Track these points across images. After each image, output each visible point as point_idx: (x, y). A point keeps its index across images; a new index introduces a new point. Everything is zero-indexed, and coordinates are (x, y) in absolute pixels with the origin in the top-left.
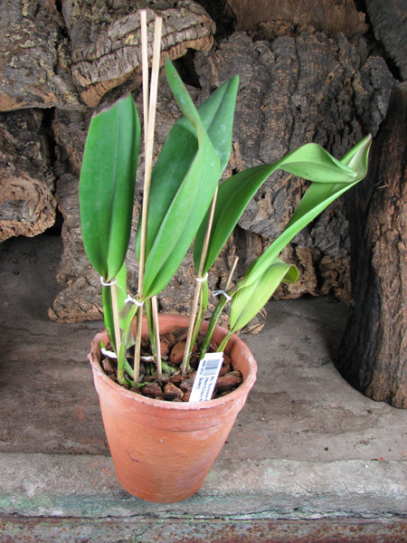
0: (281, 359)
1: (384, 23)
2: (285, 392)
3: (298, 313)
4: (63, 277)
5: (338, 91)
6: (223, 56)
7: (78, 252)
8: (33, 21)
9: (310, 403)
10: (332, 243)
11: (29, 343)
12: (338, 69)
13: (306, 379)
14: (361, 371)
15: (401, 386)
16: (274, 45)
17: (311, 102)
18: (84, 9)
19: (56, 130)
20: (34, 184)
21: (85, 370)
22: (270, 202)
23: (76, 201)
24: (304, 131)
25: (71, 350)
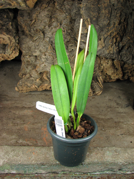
0: (109, 105)
2: (112, 118)
3: (115, 87)
4: (21, 74)
7: (27, 65)
9: (122, 122)
10: (129, 58)
11: (7, 100)
13: (120, 113)
17: (119, 2)
19: (19, 19)
20: (8, 37)
21: (29, 110)
22: (103, 42)
23: (27, 46)
24: (116, 14)
25: (24, 103)
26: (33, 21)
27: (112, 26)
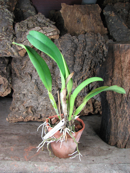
1: (112, 30)
2: (81, 143)
3: (88, 120)
4: (12, 108)
5: (98, 50)
6: (62, 40)
7: (17, 101)
8: (5, 32)
9: (89, 147)
10: (97, 96)
12: (98, 43)
13: (89, 139)
14: (106, 136)
15: (119, 140)
16: (78, 37)
17: (90, 53)
18: (20, 28)
19: (12, 64)
20: (3, 79)
21: (16, 136)
22: (77, 83)
23: (18, 86)
24: (88, 62)
25: (12, 130)
26: (24, 66)
27: (84, 71)
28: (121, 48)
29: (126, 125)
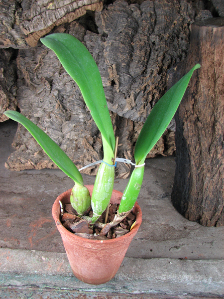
3: (154, 166)
4: (15, 144)
5: (179, 31)
6: (109, 14)
7: (25, 130)
9: (148, 221)
12: (179, 18)
13: (150, 207)
14: (182, 203)
15: (205, 213)
16: (141, 7)
17: (161, 39)
19: (18, 61)
21: (19, 198)
22: (133, 99)
23: (27, 101)
24: (157, 56)
25: (14, 186)
26: (38, 65)
27: (149, 75)
28: (215, 36)
29: (219, 185)
